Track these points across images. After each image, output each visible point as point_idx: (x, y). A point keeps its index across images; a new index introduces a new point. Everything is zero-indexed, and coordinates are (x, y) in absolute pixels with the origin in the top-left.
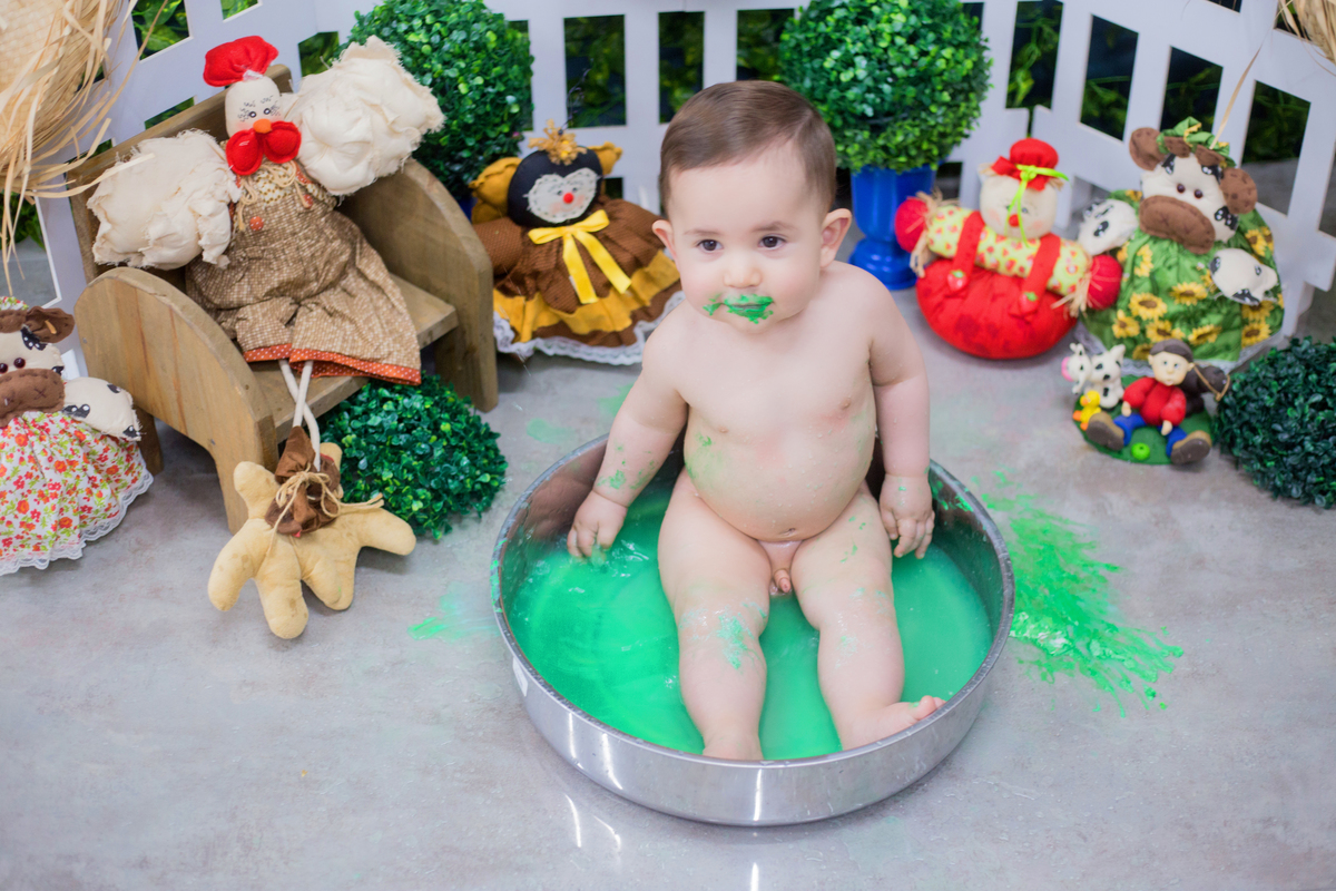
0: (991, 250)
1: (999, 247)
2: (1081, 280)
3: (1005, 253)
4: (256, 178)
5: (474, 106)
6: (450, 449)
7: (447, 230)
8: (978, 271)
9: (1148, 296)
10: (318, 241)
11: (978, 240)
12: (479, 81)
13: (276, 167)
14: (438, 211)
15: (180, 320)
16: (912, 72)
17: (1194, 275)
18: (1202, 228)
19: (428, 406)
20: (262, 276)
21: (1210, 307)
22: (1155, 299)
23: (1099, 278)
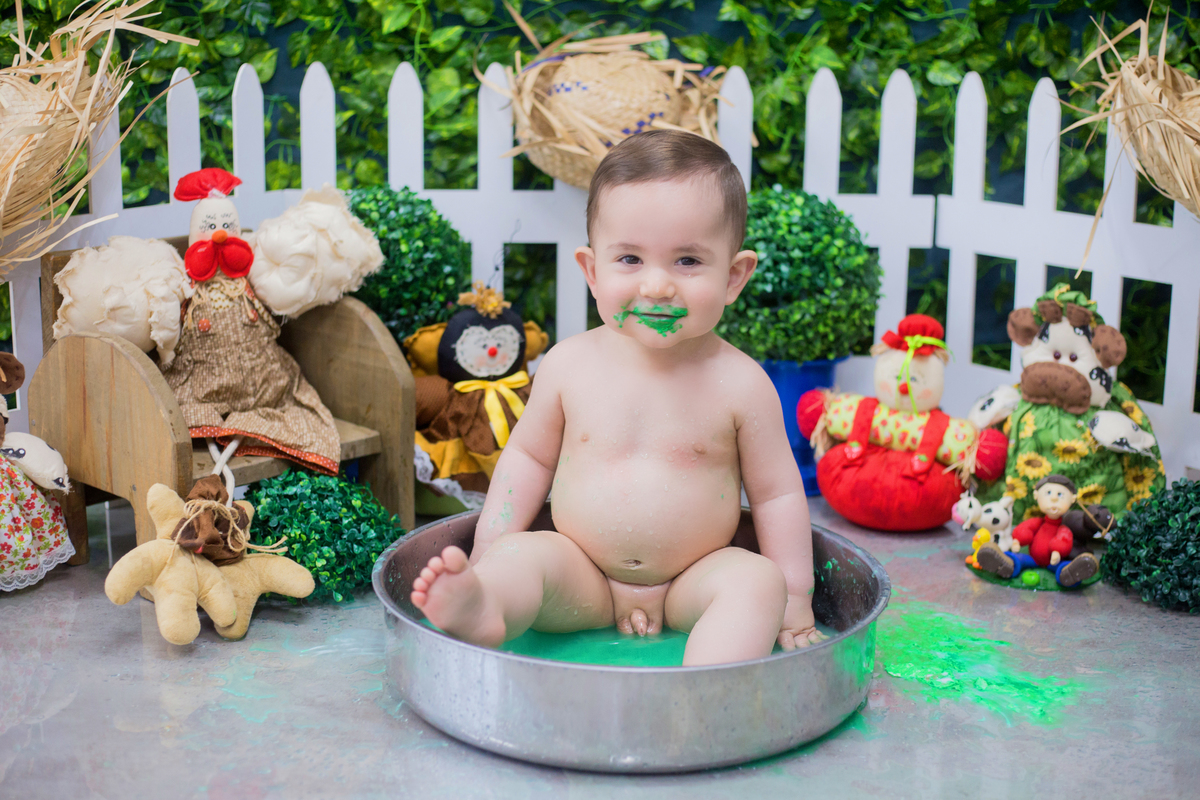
0: (884, 423)
1: (892, 420)
2: (969, 448)
3: (898, 425)
4: (209, 288)
5: (413, 266)
6: (358, 521)
7: (378, 351)
8: (872, 447)
9: (1032, 455)
10: (259, 357)
11: (872, 415)
12: (420, 244)
13: (229, 281)
14: (371, 333)
15: (119, 353)
16: (807, 255)
17: (1075, 432)
18: (1079, 384)
19: (342, 485)
20: (204, 379)
21: (1092, 466)
22: (1040, 458)
23: (986, 444)
